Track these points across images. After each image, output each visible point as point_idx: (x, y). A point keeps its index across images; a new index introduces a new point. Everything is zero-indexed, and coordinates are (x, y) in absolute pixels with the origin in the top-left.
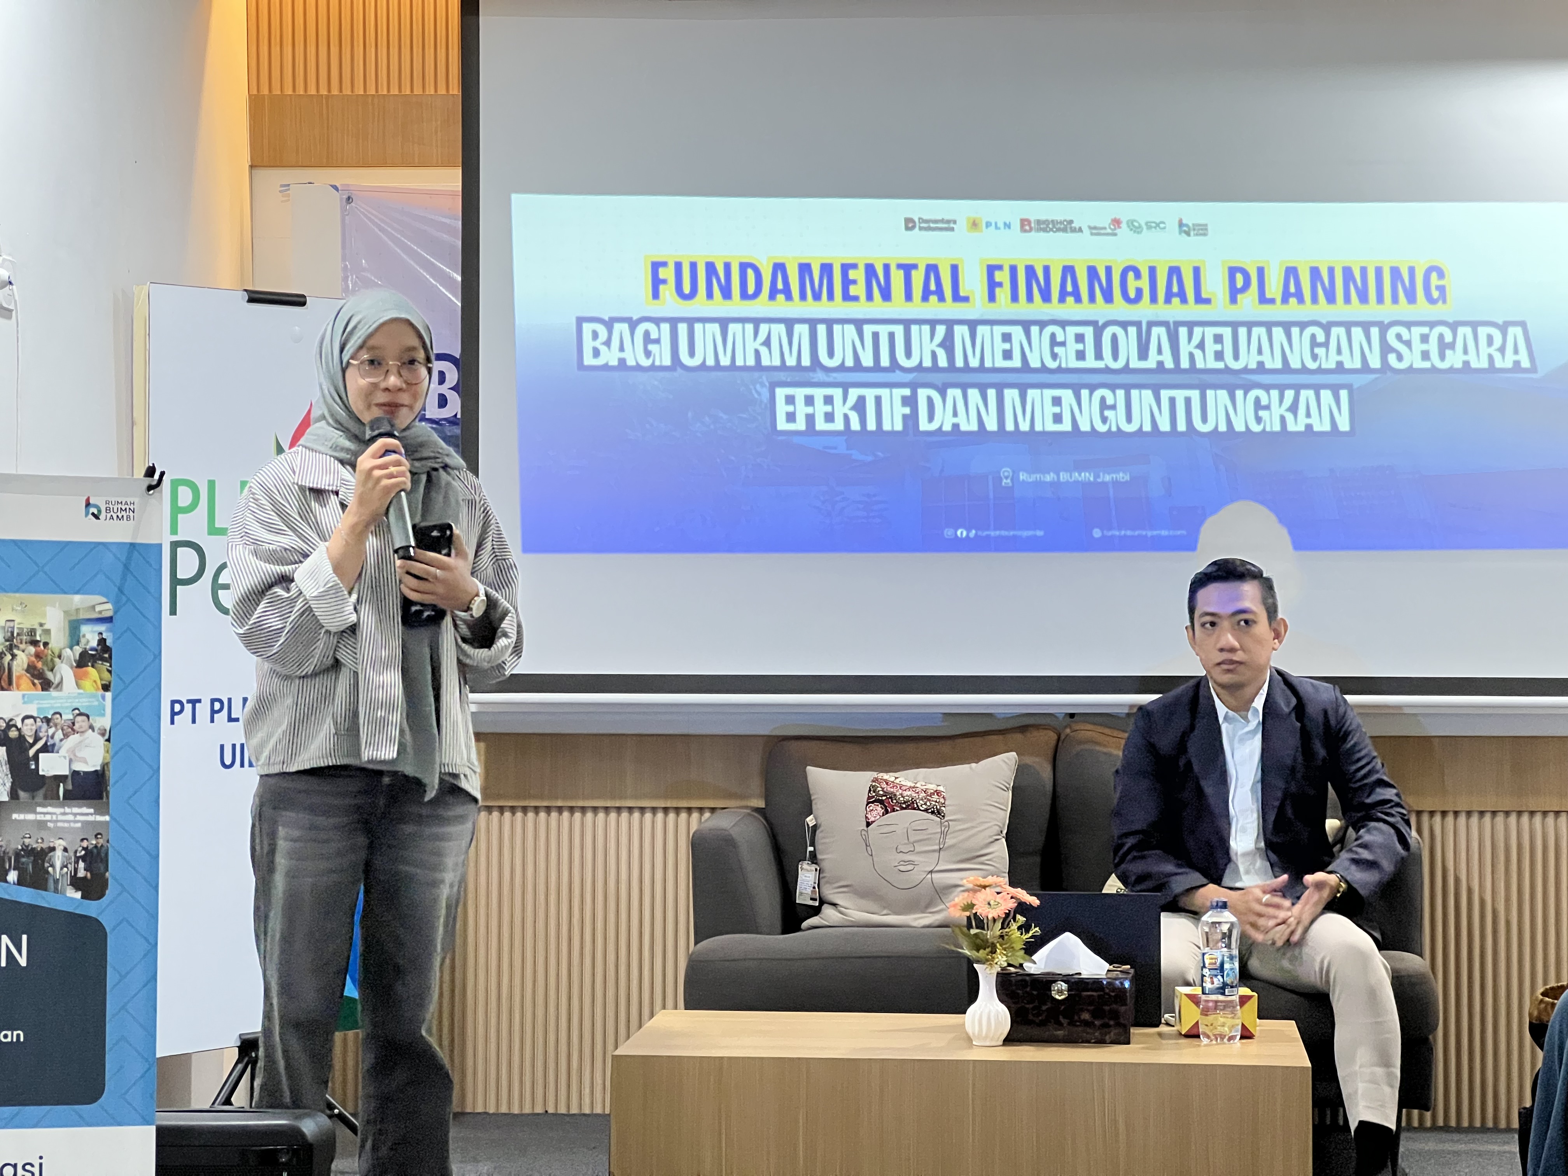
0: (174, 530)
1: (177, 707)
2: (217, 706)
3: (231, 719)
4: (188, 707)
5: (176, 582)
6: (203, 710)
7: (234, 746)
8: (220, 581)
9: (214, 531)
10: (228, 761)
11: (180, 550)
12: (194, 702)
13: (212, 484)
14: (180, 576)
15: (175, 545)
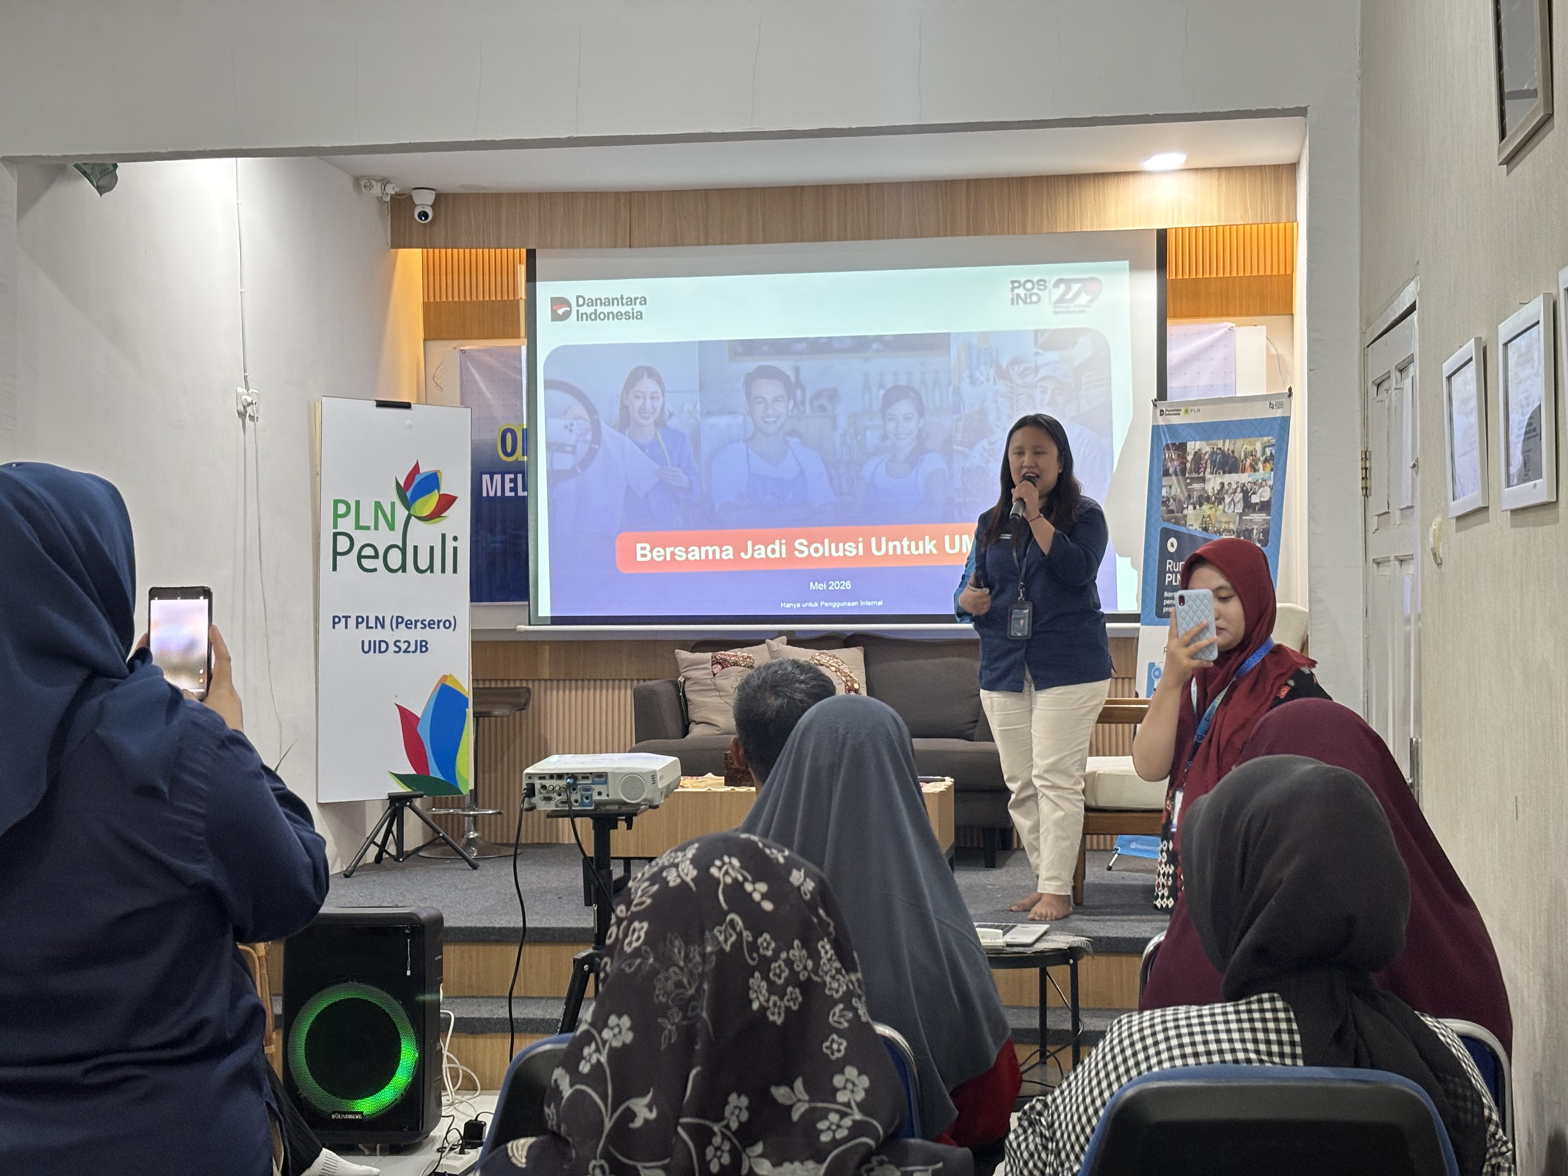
0: (335, 526)
1: (337, 620)
2: (360, 620)
3: (368, 627)
4: (343, 620)
5: (336, 553)
6: (352, 622)
7: (370, 642)
8: (363, 554)
9: (358, 527)
10: (366, 649)
11: (339, 537)
12: (347, 617)
13: (358, 503)
14: (339, 550)
15: (336, 535)
